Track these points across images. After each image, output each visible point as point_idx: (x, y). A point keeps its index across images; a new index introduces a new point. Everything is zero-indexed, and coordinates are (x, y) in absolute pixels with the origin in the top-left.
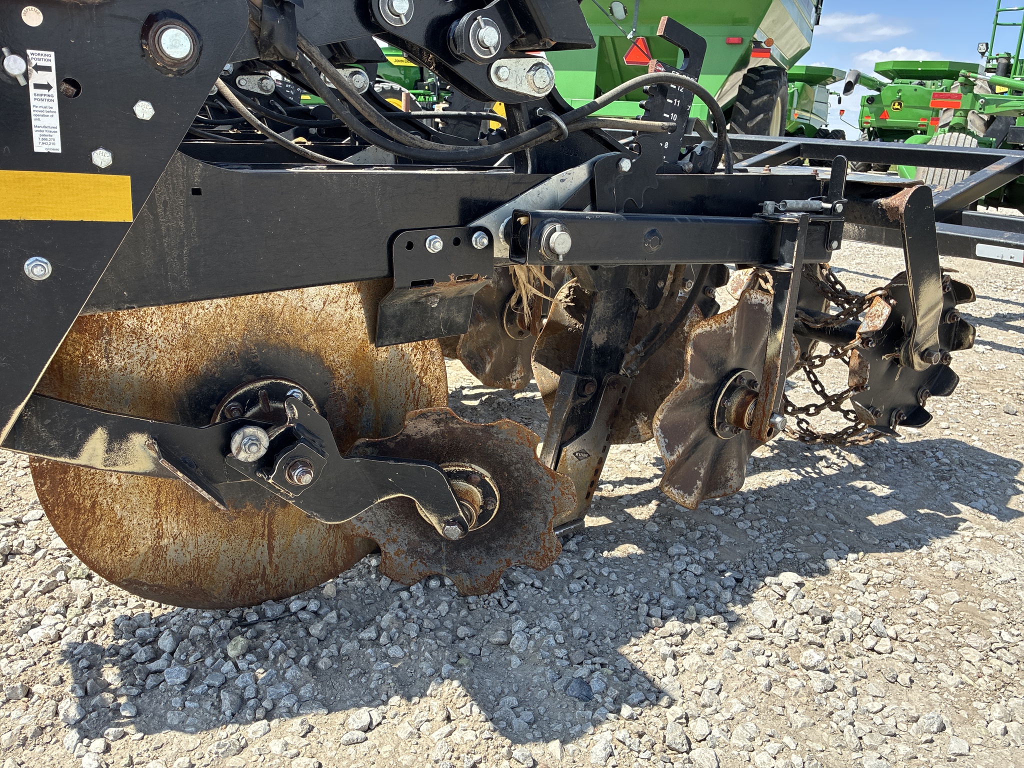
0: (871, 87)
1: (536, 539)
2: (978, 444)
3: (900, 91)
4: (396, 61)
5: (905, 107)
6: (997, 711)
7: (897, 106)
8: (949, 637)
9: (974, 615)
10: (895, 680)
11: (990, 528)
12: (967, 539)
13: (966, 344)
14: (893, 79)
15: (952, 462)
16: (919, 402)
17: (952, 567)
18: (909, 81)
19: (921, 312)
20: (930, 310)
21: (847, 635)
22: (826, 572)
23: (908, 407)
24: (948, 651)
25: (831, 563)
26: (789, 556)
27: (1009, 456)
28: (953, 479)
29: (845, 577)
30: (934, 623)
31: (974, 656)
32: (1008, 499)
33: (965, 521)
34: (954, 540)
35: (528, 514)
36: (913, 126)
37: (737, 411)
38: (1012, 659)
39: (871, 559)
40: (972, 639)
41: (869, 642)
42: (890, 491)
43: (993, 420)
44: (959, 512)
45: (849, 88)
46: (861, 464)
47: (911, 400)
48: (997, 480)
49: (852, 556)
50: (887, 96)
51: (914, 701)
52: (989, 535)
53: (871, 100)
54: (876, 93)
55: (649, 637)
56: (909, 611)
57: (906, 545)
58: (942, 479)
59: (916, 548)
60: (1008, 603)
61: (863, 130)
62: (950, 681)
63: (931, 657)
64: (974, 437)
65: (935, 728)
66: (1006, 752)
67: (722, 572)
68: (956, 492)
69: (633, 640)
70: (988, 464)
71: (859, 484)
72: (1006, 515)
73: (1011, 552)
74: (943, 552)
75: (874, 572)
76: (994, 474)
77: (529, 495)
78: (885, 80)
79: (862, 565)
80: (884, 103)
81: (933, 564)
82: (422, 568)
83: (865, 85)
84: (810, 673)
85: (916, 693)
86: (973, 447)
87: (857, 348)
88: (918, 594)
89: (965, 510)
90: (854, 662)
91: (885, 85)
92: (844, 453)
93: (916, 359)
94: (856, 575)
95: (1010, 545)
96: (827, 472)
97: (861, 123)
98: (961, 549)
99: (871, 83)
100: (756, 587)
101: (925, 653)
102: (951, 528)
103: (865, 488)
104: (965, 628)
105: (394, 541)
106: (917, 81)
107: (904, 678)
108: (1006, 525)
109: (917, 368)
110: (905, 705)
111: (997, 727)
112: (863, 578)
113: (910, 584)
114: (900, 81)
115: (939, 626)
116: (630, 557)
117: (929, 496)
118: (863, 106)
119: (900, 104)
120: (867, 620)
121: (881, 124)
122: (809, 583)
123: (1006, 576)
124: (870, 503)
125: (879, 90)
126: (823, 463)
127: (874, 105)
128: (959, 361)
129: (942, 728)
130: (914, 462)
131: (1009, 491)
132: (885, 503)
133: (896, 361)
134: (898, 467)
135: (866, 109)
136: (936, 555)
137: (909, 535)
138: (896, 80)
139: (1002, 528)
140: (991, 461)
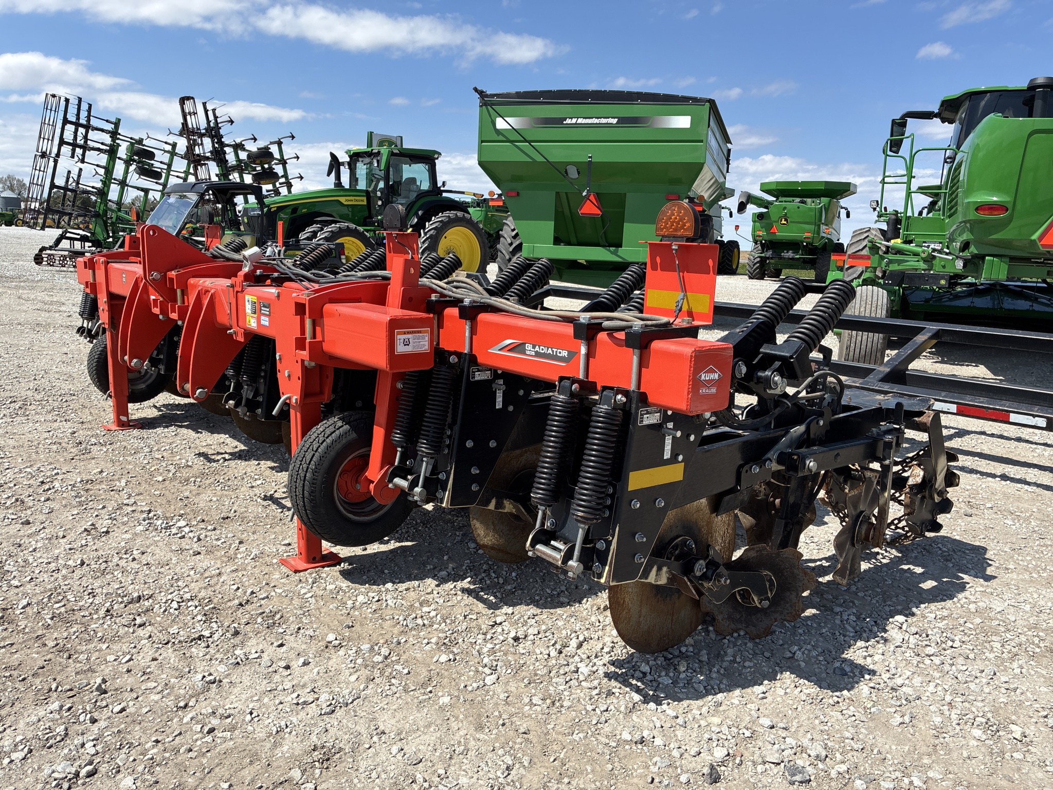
0: (760, 206)
1: (791, 606)
2: (957, 538)
3: (785, 208)
4: (346, 200)
5: (791, 222)
6: (1015, 665)
7: (783, 222)
8: (983, 638)
9: (991, 628)
10: (968, 658)
11: (982, 586)
12: (973, 593)
13: (955, 484)
14: (777, 197)
15: (949, 550)
16: (933, 517)
17: (972, 607)
18: (791, 199)
19: (938, 473)
20: (942, 471)
21: (939, 641)
22: (913, 614)
23: (930, 521)
24: (985, 644)
25: (914, 610)
26: (892, 608)
27: (977, 543)
28: (953, 560)
29: (924, 617)
30: (974, 633)
31: (998, 645)
32: (985, 569)
33: (968, 583)
34: (967, 593)
35: (788, 594)
36: (799, 239)
37: (865, 534)
38: (1015, 645)
39: (933, 606)
40: (994, 638)
41: (950, 643)
42: (923, 570)
43: (960, 521)
44: (963, 579)
45: (742, 207)
46: (900, 555)
47: (929, 517)
48: (976, 559)
49: (922, 606)
50: (774, 213)
51: (979, 665)
52: (983, 590)
53: (760, 216)
54: (765, 210)
55: (852, 650)
56: (961, 629)
57: (945, 598)
58: (947, 560)
59: (950, 599)
60: (1004, 622)
61: (756, 243)
62: (991, 656)
63: (979, 648)
64: (954, 533)
65: (992, 673)
66: (1024, 679)
67: (865, 619)
68: (957, 568)
69: (846, 652)
70: (968, 550)
71: (905, 567)
72: (989, 578)
73: (997, 598)
74: (964, 600)
75: (937, 612)
76: (974, 555)
77: (790, 583)
78: (771, 198)
79: (929, 610)
80: (773, 219)
81: (962, 606)
82: (733, 626)
83: (754, 204)
84: (932, 658)
85: (979, 662)
86: (955, 540)
87: (908, 493)
88: (962, 621)
89: (966, 578)
90: (948, 652)
91: (771, 203)
92: (888, 549)
93: (936, 497)
94: (929, 614)
95: (995, 594)
96: (884, 561)
97: (754, 236)
98: (972, 598)
99: (759, 202)
100: (886, 624)
101: (976, 646)
102: (962, 587)
103: (909, 569)
104: (989, 634)
105: (722, 613)
106: (798, 200)
107: (971, 656)
108: (989, 584)
109: (936, 501)
110: (976, 667)
111: (1017, 671)
112: (933, 616)
113: (956, 617)
114: (784, 199)
115: (976, 634)
116: (814, 615)
117: (945, 571)
118: (754, 221)
119: (786, 220)
120: (945, 634)
121: (771, 238)
122: (909, 620)
123: (999, 609)
124: (916, 577)
125: (766, 207)
126: (881, 556)
127: (763, 221)
128: (952, 493)
129: (995, 674)
130: (928, 551)
131: (985, 565)
132: (924, 577)
133: (923, 497)
134: (920, 556)
135: (758, 224)
136: (962, 602)
137: (944, 593)
138: (780, 199)
139: (988, 586)
140: (969, 547)
